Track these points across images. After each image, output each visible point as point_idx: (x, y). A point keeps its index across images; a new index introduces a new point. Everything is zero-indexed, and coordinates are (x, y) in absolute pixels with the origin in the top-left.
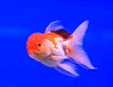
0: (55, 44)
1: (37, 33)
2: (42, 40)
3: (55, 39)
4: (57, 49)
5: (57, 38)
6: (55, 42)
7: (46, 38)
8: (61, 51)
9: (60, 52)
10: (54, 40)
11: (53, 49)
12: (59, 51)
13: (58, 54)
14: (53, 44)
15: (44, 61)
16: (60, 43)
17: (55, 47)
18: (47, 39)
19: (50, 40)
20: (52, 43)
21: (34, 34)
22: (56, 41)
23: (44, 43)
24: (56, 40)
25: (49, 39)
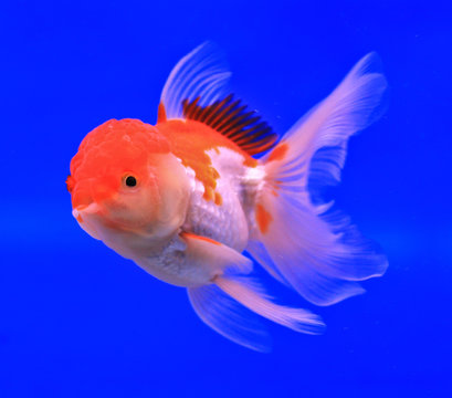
0: (207, 178)
1: (123, 122)
2: (142, 160)
3: (210, 153)
4: (217, 207)
5: (218, 152)
6: (209, 172)
7: (165, 149)
8: (235, 217)
9: (232, 222)
10: (206, 160)
11: (199, 204)
12: (226, 213)
13: (218, 230)
14: (198, 178)
15: (150, 257)
16: (231, 176)
17: (206, 196)
18: (171, 155)
19: (186, 161)
20: (193, 173)
21: (111, 124)
22: (215, 165)
23: (152, 176)
24: (212, 162)
25: (178, 155)
